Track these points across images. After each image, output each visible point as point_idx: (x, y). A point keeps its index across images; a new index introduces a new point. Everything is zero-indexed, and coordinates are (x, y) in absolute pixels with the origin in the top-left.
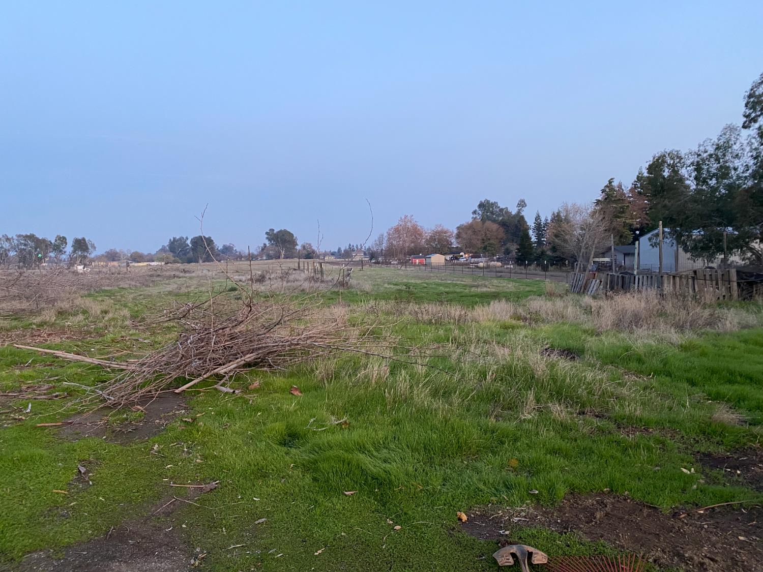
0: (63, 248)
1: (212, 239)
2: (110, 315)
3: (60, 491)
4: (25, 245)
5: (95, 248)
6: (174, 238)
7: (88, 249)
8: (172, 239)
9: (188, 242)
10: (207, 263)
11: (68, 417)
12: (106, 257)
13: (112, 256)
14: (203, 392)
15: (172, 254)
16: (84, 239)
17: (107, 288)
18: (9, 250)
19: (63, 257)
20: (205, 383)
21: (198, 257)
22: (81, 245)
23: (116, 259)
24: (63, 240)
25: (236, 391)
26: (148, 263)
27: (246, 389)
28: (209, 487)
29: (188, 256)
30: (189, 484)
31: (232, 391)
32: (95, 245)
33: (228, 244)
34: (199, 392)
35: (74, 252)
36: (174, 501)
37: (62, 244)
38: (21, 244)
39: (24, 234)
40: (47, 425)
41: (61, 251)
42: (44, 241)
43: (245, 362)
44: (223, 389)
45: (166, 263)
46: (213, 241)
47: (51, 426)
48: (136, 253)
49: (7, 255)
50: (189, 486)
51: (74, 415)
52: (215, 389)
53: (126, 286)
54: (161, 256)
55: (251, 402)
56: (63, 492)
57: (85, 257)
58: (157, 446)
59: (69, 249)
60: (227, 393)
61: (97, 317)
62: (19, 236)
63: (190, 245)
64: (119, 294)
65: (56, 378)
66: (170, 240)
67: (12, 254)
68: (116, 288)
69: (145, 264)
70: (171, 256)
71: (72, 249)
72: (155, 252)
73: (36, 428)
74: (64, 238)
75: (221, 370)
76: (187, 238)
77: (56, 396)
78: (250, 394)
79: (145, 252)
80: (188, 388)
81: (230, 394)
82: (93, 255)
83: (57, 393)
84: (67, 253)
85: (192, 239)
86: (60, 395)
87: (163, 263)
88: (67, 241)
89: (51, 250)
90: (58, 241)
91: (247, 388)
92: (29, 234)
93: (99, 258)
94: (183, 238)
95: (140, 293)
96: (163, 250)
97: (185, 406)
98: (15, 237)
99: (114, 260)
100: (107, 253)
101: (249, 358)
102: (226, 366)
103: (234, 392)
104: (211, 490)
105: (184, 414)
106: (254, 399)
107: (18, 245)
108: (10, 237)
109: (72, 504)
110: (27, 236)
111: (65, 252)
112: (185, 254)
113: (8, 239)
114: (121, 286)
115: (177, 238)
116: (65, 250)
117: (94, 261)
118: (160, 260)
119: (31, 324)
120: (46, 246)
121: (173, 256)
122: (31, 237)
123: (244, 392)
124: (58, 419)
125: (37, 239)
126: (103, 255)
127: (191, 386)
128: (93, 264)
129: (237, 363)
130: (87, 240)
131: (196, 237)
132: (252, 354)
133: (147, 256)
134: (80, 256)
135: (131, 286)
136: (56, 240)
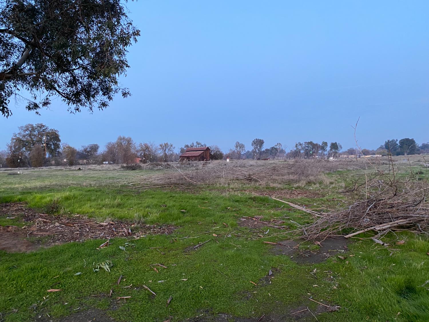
0: (326, 148)
1: (414, 140)
2: (334, 185)
3: (253, 282)
4: (308, 147)
5: (342, 148)
6: (388, 141)
7: (338, 148)
8: (387, 141)
9: (398, 142)
10: (410, 155)
11: (282, 240)
12: (348, 152)
13: (351, 152)
14: (362, 240)
15: (386, 150)
16: (336, 143)
17: (340, 170)
18: (301, 150)
19: (326, 153)
20: (364, 235)
21: (404, 152)
22: (334, 146)
23: (353, 153)
24: (325, 144)
25: (385, 244)
26: (371, 156)
27: (394, 245)
28: (332, 308)
29: (397, 151)
30: (321, 302)
31: (382, 243)
32: (342, 146)
33: (426, 143)
34: (359, 240)
35: (331, 150)
36: (306, 311)
37: (325, 146)
38: (306, 146)
39: (308, 142)
40: (269, 243)
41: (324, 150)
42: (317, 144)
43: (398, 225)
44: (376, 240)
45: (382, 156)
46: (414, 141)
47: (271, 244)
48: (365, 150)
49: (300, 152)
50: (320, 303)
51: (285, 240)
52: (372, 240)
53: (351, 169)
54: (379, 152)
55: (391, 254)
56: (254, 283)
57: (336, 153)
58: (316, 270)
59: (328, 148)
60: (378, 244)
61: (327, 186)
62: (306, 143)
63: (399, 145)
64: (345, 173)
65: (288, 217)
66: (386, 142)
67: (302, 151)
68: (345, 170)
69: (370, 156)
70: (386, 151)
71: (330, 148)
72: (376, 149)
73: (263, 243)
74: (326, 143)
75: (378, 228)
76: (397, 140)
77: (284, 227)
78: (395, 248)
79: (370, 149)
80: (353, 236)
81: (380, 245)
82: (341, 151)
83: (284, 226)
84: (328, 151)
85: (400, 141)
86: (285, 227)
87: (381, 156)
88: (328, 144)
89: (320, 149)
90: (323, 145)
91: (395, 243)
92: (310, 142)
93: (344, 153)
94: (394, 140)
95: (358, 173)
96: (381, 148)
97: (346, 247)
98: (304, 143)
99: (352, 154)
100: (349, 150)
101: (402, 222)
102: (383, 225)
103: (383, 244)
104: (332, 311)
105: (343, 253)
106: (396, 252)
107: (305, 147)
108: (301, 143)
109: (255, 292)
110: (309, 143)
111: (326, 150)
112: (395, 150)
113: (300, 144)
114: (348, 169)
115: (390, 140)
116: (327, 149)
117: (341, 155)
118: (380, 154)
119: (292, 187)
120: (318, 147)
121: (387, 151)
122: (311, 143)
123: (391, 246)
124: (277, 240)
125: (314, 144)
126: (346, 151)
127: (355, 235)
128: (341, 156)
129: (391, 225)
130: (337, 143)
131: (403, 139)
132: (405, 220)
133: (371, 151)
134: (334, 152)
135: (354, 169)
136: (322, 144)
